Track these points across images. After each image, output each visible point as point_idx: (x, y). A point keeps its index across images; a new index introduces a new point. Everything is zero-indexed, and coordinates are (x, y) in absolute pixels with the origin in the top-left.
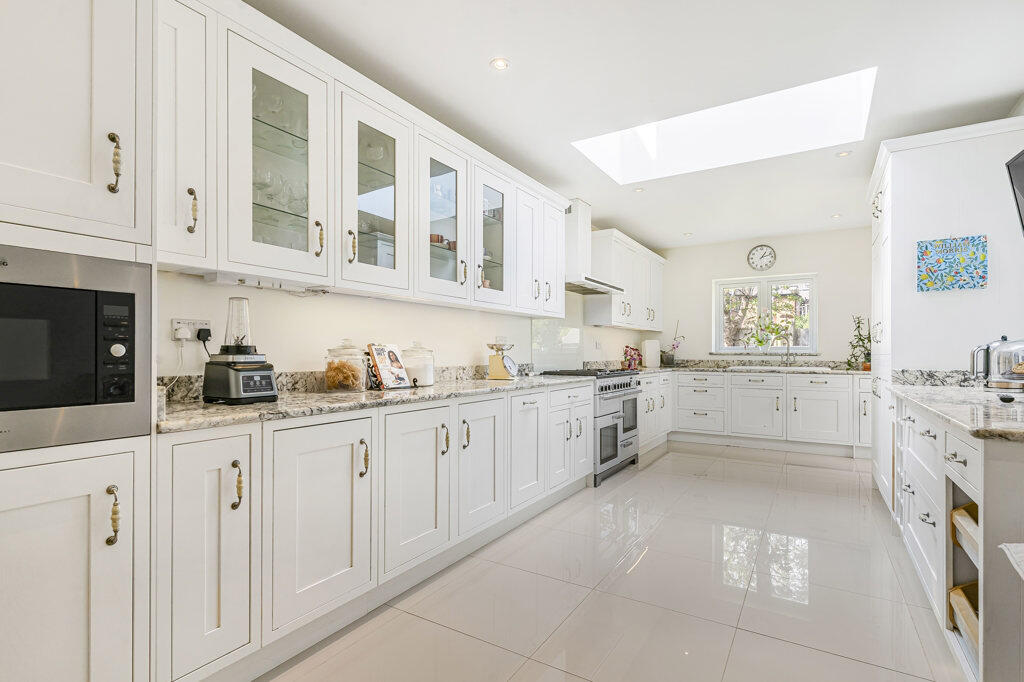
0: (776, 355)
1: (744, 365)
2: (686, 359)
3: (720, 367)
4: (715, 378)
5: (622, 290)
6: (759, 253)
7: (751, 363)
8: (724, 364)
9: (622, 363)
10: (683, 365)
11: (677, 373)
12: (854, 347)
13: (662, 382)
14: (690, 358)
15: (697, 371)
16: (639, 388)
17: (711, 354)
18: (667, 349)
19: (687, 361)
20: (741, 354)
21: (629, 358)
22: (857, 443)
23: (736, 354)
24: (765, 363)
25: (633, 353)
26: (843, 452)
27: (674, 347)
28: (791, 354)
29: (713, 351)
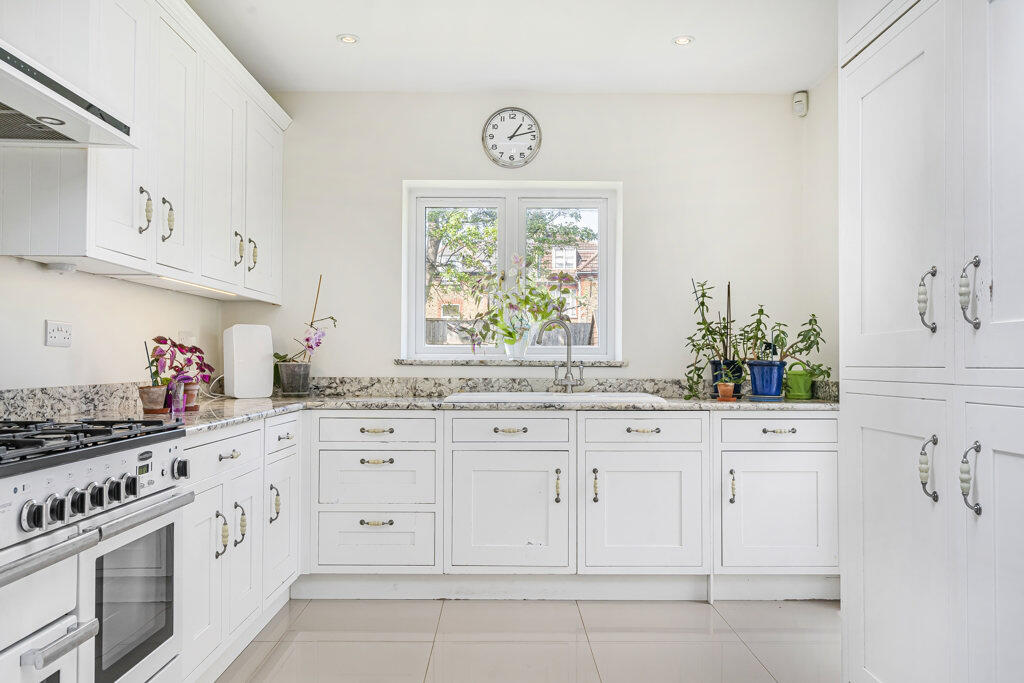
0: (541, 365)
1: (473, 389)
2: (339, 375)
3: (426, 396)
4: (413, 427)
5: (126, 130)
6: (507, 125)
7: (487, 385)
8: (428, 387)
9: (143, 391)
10: (332, 390)
11: (317, 414)
12: (698, 349)
13: (274, 444)
14: (349, 374)
15: (368, 407)
16: (184, 485)
17: (399, 362)
18: (292, 350)
19: (342, 382)
20: (467, 364)
21: (168, 374)
22: (719, 570)
23: (455, 364)
24: (515, 385)
25: (180, 358)
26: (684, 591)
27: (310, 345)
28: (574, 364)
29: (403, 356)
